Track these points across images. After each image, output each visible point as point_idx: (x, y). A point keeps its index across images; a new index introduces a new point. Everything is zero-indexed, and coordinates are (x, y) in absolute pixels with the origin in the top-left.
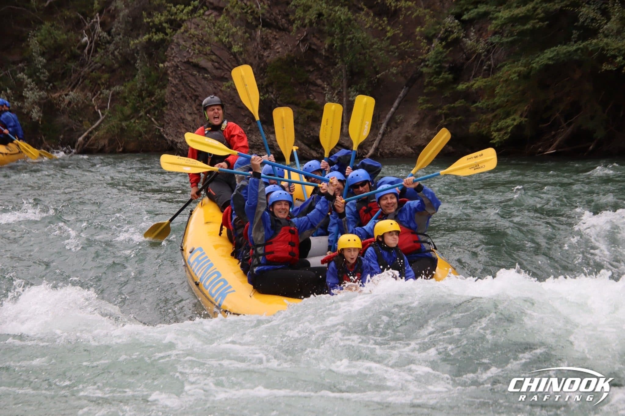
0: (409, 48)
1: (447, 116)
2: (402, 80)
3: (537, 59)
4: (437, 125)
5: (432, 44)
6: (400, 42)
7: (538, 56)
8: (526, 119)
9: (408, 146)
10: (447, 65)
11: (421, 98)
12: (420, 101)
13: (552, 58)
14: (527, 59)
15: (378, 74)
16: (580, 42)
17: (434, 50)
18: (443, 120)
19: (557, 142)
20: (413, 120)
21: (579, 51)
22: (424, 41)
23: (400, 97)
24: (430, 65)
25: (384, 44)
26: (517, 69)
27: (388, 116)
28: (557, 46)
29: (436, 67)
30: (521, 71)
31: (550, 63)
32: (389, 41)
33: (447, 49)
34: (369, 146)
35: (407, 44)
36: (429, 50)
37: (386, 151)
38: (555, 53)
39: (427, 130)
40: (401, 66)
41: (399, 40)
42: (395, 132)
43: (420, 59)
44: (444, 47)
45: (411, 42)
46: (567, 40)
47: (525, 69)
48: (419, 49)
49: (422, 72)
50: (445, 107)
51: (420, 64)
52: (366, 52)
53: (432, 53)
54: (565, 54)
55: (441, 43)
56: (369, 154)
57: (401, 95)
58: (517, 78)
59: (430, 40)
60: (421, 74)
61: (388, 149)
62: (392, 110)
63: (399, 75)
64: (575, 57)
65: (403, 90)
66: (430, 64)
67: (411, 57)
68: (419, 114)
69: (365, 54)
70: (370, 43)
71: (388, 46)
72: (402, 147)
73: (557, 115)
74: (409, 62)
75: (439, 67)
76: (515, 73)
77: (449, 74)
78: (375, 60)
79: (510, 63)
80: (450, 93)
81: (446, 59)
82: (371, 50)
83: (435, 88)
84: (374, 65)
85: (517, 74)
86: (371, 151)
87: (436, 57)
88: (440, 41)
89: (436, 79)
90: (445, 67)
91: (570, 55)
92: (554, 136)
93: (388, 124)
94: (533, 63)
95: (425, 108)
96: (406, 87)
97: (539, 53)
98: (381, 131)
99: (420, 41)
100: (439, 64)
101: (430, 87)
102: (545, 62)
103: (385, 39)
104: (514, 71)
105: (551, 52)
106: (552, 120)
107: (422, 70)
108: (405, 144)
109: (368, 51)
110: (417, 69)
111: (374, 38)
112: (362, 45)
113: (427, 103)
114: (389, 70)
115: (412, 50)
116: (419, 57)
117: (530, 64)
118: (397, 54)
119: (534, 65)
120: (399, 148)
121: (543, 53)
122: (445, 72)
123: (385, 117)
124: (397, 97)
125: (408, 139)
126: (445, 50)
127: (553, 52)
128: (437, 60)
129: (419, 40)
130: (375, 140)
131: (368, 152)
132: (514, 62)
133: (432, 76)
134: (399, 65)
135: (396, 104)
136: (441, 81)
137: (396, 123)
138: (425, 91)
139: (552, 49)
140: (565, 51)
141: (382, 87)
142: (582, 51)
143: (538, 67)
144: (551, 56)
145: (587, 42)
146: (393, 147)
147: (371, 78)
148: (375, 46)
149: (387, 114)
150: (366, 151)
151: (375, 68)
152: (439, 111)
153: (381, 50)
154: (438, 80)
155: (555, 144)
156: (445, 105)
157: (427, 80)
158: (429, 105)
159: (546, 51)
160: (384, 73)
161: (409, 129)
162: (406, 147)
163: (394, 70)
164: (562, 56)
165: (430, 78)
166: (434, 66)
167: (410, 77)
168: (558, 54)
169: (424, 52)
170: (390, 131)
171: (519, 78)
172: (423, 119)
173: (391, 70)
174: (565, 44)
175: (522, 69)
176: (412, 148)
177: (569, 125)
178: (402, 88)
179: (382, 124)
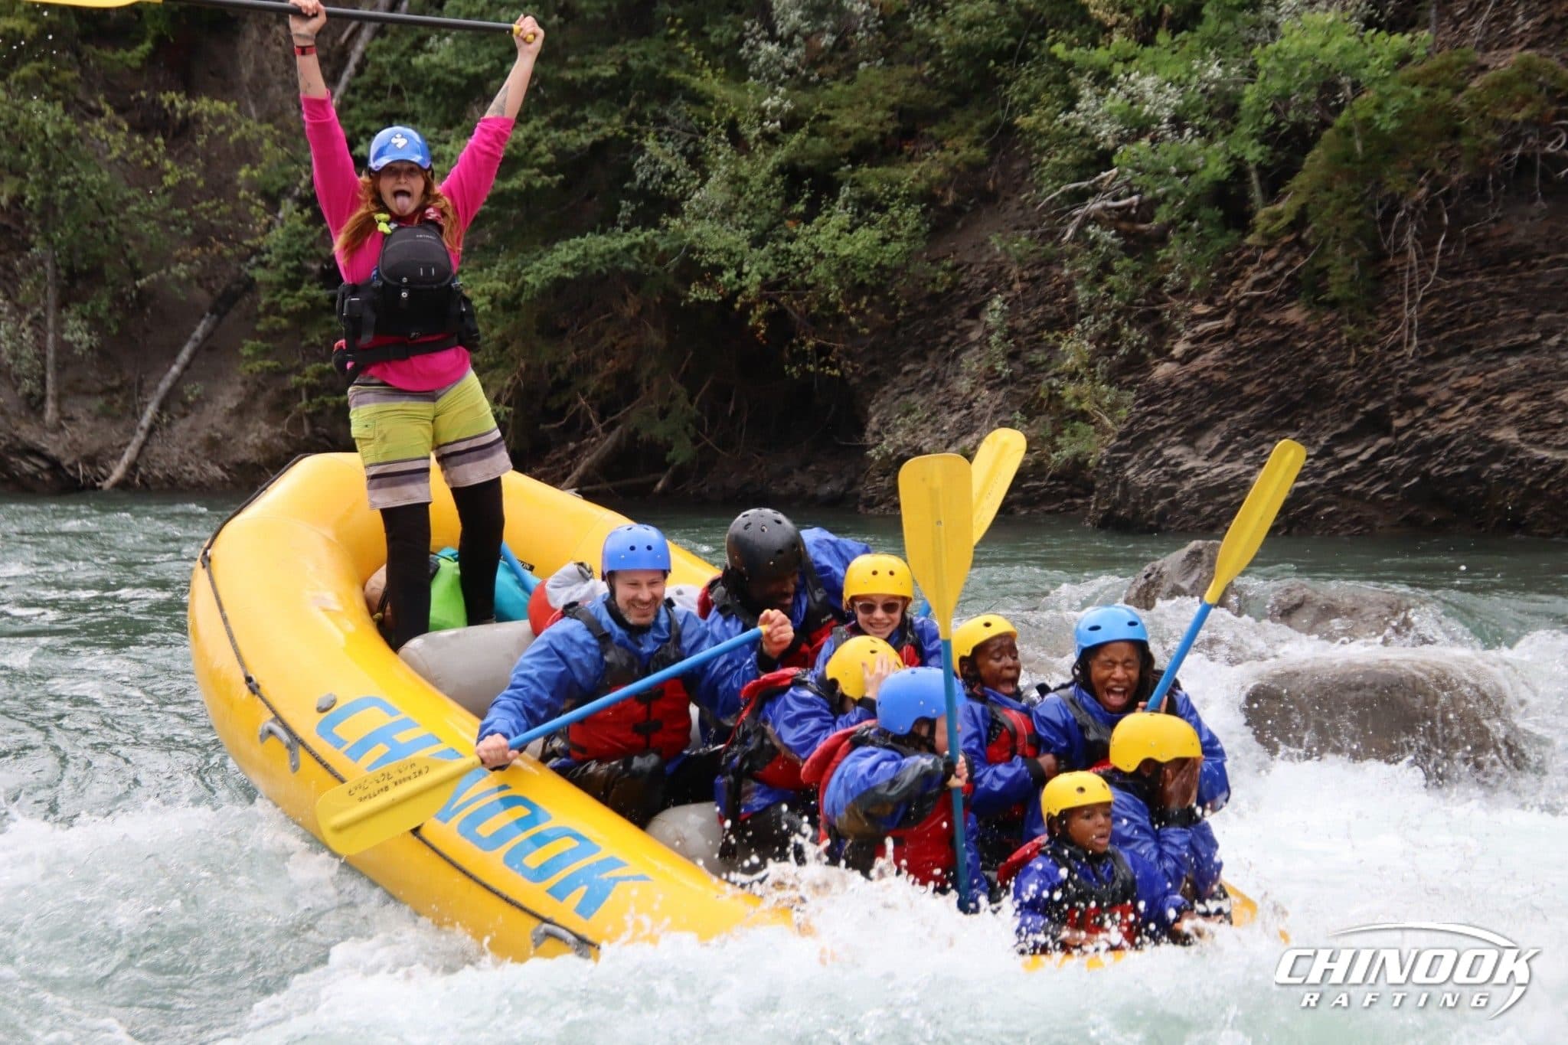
0: (221, 217)
1: (312, 391)
2: (201, 295)
3: (537, 265)
4: (288, 413)
5: (277, 210)
6: (196, 202)
7: (540, 257)
8: (508, 409)
9: (213, 462)
10: (315, 267)
11: (251, 343)
12: (246, 351)
13: (572, 263)
14: (512, 262)
15: (140, 278)
16: (638, 229)
17: (282, 225)
18: (305, 401)
19: (580, 470)
20: (228, 399)
21: (636, 251)
22: (259, 202)
23: (196, 340)
24: (272, 264)
25: (158, 203)
26: (487, 286)
27: (164, 386)
28: (583, 236)
29: (288, 268)
30: (497, 291)
31: (568, 275)
32: (168, 197)
33: (316, 228)
34: (113, 457)
35: (216, 207)
36: (270, 226)
37: (156, 472)
38: (580, 252)
39: (262, 425)
40: (198, 262)
41: (195, 197)
42: (182, 426)
43: (248, 246)
44: (307, 222)
45: (226, 202)
46: (606, 223)
47: (509, 288)
48: (245, 222)
49: (253, 279)
50: (309, 370)
51: (248, 259)
52: (111, 223)
53: (278, 234)
54: (602, 256)
55: (300, 210)
56: (113, 479)
57: (199, 332)
58: (489, 308)
59: (273, 202)
60: (250, 285)
61: (162, 469)
62: (175, 369)
63: (195, 283)
64: (626, 265)
65: (204, 322)
66: (274, 259)
67: (226, 241)
68: (244, 383)
69: (104, 226)
70: (118, 198)
71: (164, 210)
72: (198, 465)
73: (583, 401)
74: (220, 252)
75: (298, 270)
76: (483, 294)
77: (321, 288)
78: (131, 242)
79: (471, 271)
80: (322, 337)
81: (313, 251)
82: (122, 216)
83: (284, 322)
84: (130, 254)
85: (488, 298)
86: (118, 472)
87: (289, 245)
88: (297, 205)
89: (289, 300)
90: (311, 271)
91: (614, 259)
92: (573, 454)
93: (163, 406)
94: (527, 274)
95: (258, 369)
96: (212, 313)
97: (542, 250)
98: (145, 422)
99: (249, 202)
100: (296, 263)
101: (273, 318)
102: (555, 271)
103: (160, 190)
104: (479, 290)
105: (570, 248)
106: (570, 413)
107: (251, 273)
108: (206, 458)
109: (113, 219)
110: (239, 270)
111: (130, 186)
112: (98, 204)
113: (265, 359)
114: (168, 271)
115: (228, 223)
116: (246, 242)
117: (519, 274)
118: (188, 231)
119: (529, 278)
120: (191, 467)
121: (552, 250)
122: (311, 283)
123: (156, 388)
124: (188, 337)
125: (213, 446)
126: (311, 228)
127: (574, 248)
128: (290, 251)
129: (245, 199)
130: (127, 444)
131: (110, 472)
132: (481, 270)
133: (279, 291)
134: (194, 258)
135: (184, 356)
136: (301, 304)
137: (185, 404)
138: (260, 327)
139: (572, 242)
140: (602, 249)
141: (149, 311)
142: (642, 250)
143: (538, 285)
144: (569, 259)
145: (653, 231)
146: (176, 463)
147: (121, 286)
148: (134, 208)
149: (160, 380)
150: (103, 471)
151: (131, 263)
152: (294, 379)
153: (147, 217)
154: (292, 303)
155: (575, 474)
156: (310, 363)
157: (265, 300)
158: (269, 363)
159: (557, 246)
160: (154, 276)
161: (216, 420)
162: (208, 465)
163: (181, 270)
164: (596, 260)
165: (273, 296)
166: (283, 267)
167: (220, 291)
168: (586, 254)
169: (258, 229)
170: (169, 425)
171: (494, 308)
172: (253, 397)
173: (173, 270)
174: (603, 232)
175: (501, 285)
176: (223, 468)
177: (609, 428)
178: (202, 317)
179: (147, 403)
